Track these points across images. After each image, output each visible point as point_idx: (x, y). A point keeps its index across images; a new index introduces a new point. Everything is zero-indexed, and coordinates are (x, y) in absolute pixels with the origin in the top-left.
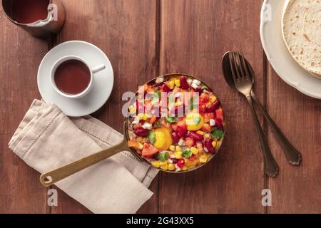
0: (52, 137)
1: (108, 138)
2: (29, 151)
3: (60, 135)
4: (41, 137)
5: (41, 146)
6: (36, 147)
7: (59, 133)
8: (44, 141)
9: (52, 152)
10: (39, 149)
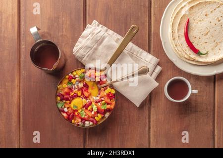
0: (101, 47)
1: (131, 49)
2: (87, 55)
3: (105, 46)
4: (94, 47)
5: (94, 52)
6: (91, 53)
7: (105, 45)
8: (96, 49)
9: (100, 56)
10: (92, 54)
